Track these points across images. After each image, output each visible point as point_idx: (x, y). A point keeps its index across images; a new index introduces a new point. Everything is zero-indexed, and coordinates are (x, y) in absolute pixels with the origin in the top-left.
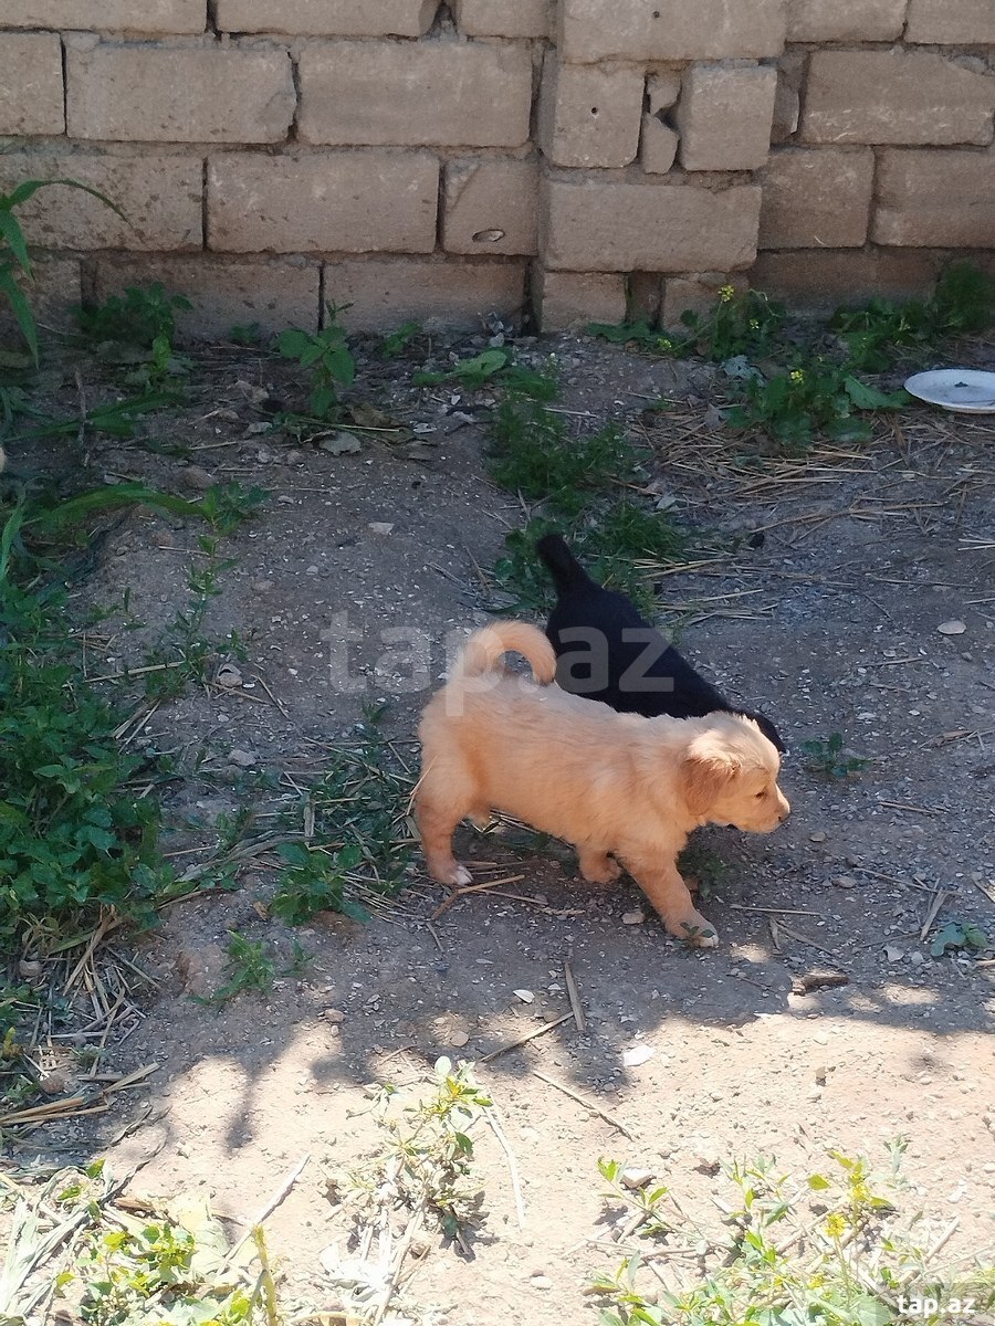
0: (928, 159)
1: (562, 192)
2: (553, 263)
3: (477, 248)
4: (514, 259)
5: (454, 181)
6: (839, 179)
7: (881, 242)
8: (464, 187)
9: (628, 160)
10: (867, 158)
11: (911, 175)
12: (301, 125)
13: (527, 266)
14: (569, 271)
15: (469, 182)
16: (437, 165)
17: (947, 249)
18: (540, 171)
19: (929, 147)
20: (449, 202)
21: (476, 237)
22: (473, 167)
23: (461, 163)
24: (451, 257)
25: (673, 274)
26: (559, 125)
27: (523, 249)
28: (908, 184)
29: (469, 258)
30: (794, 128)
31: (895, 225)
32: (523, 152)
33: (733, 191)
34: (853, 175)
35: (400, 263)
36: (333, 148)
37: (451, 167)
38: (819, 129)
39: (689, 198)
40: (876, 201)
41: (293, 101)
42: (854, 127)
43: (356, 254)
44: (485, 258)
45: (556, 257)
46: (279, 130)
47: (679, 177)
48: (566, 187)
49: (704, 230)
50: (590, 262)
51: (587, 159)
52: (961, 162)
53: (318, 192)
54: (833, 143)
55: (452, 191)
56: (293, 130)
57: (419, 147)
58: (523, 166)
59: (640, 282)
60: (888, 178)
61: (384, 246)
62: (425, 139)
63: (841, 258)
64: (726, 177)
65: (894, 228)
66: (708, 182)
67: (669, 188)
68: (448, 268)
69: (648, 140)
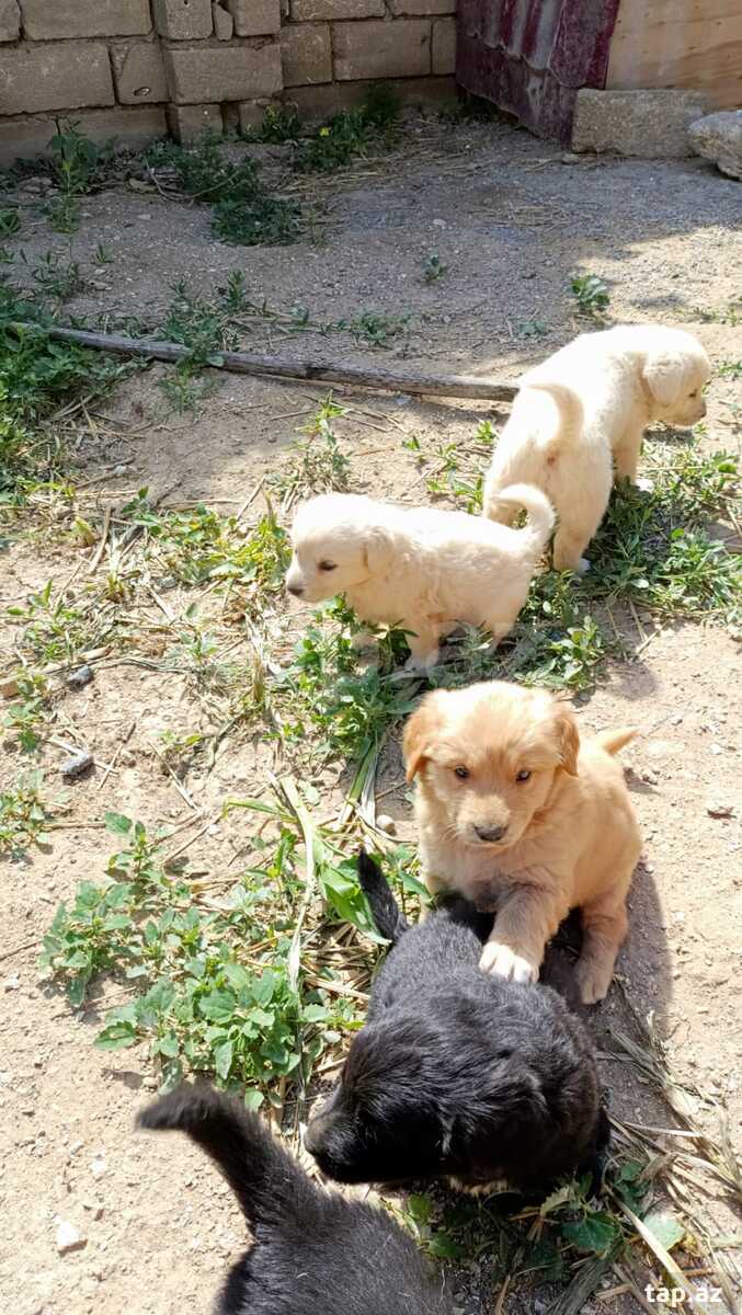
0: (355, 26)
1: (178, 55)
2: (181, 101)
3: (137, 100)
4: (157, 104)
5: (118, 58)
6: (314, 43)
7: (339, 79)
8: (123, 62)
9: (209, 33)
10: (326, 27)
11: (350, 37)
12: (25, 27)
13: (165, 108)
14: (190, 104)
15: (126, 58)
16: (106, 50)
17: (371, 80)
18: (162, 48)
19: (354, 20)
20: (118, 72)
21: (136, 93)
22: (126, 48)
23: (119, 47)
24: (124, 106)
25: (242, 101)
26: (169, 13)
27: (162, 98)
28: (349, 42)
29: (134, 106)
30: (287, 14)
31: (345, 68)
32: (152, 36)
33: (266, 48)
34: (320, 39)
35: (98, 113)
36: (46, 42)
37: (114, 51)
38: (301, 13)
39: (243, 53)
40: (334, 55)
41: (17, 10)
42: (317, 10)
43: (74, 110)
44: (143, 105)
45: (182, 96)
46: (15, 30)
47: (237, 41)
48: (180, 52)
49: (255, 74)
50: (199, 98)
51: (187, 35)
52: (372, 26)
53: (45, 71)
54: (308, 21)
55: (118, 65)
56: (22, 30)
57: (93, 39)
58: (152, 46)
59: (228, 107)
60: (338, 40)
61: (88, 103)
62: (96, 33)
63: (321, 89)
64: (261, 40)
65: (345, 70)
66: (252, 43)
67: (232, 50)
68: (125, 113)
69: (218, 20)
